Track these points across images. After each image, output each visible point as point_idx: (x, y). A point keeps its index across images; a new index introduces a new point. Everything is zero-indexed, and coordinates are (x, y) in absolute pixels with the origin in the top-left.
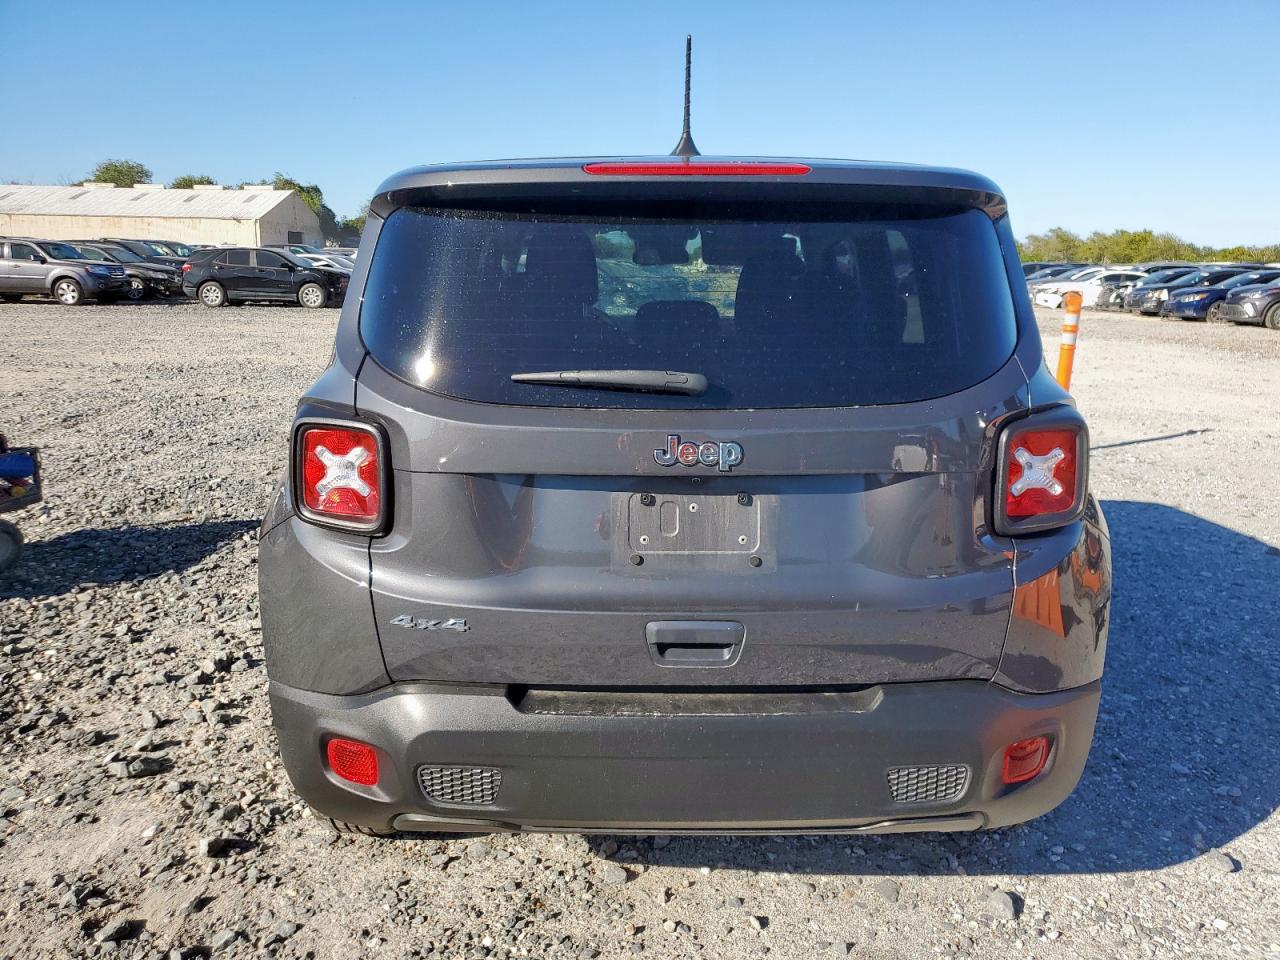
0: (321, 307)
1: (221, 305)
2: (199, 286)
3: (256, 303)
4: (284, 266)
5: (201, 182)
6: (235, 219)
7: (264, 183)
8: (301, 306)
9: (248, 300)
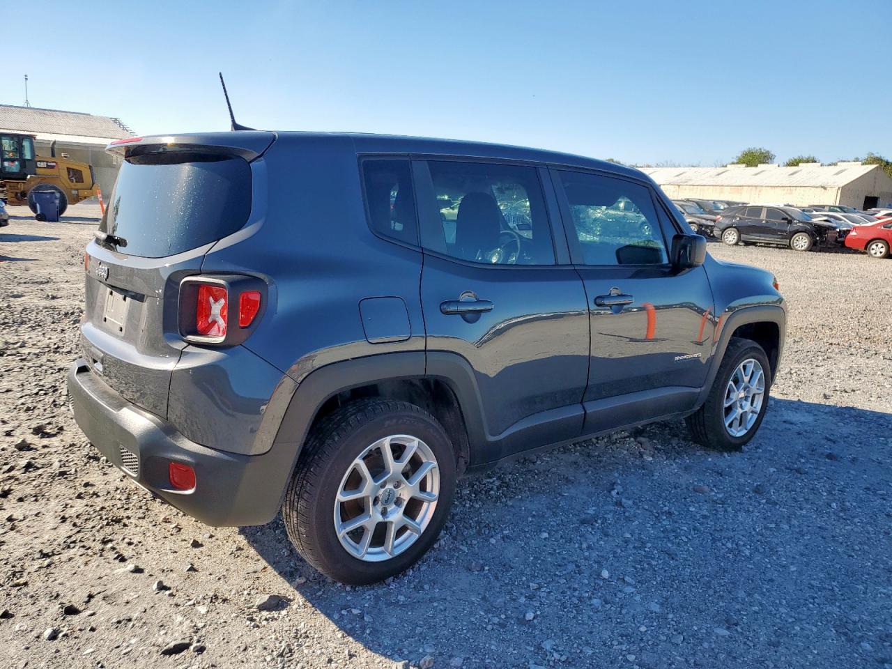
0: (805, 250)
1: (736, 244)
2: (723, 231)
3: (767, 245)
4: (783, 219)
5: (807, 161)
6: (822, 187)
7: (857, 160)
8: (791, 249)
9: (760, 243)
